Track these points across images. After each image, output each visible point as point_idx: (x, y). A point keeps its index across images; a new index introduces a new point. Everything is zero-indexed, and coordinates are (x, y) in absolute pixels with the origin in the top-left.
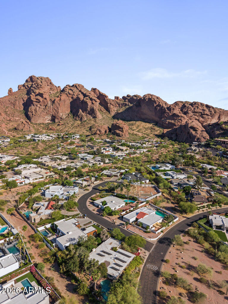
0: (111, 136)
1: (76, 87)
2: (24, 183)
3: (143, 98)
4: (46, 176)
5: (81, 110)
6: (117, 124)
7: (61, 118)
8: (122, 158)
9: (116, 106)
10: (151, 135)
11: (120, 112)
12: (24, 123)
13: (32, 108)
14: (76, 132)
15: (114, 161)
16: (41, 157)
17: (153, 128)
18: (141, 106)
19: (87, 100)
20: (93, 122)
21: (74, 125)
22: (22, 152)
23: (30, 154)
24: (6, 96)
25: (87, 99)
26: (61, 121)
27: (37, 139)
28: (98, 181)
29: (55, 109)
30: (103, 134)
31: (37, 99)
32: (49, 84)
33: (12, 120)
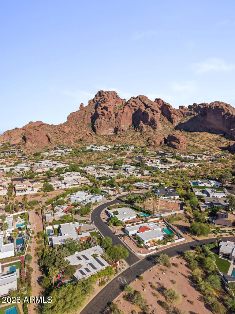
0: (166, 148)
1: (140, 99)
2: (60, 188)
3: (209, 107)
4: (82, 184)
5: (141, 122)
6: (173, 135)
7: (123, 130)
8: (164, 171)
9: (180, 116)
10: (216, 147)
11: (183, 122)
12: (88, 135)
13: (98, 121)
14: (134, 143)
15: (155, 173)
16: (87, 166)
17: (219, 140)
18: (206, 115)
19: (148, 112)
20: (152, 133)
21: (134, 137)
22: (76, 160)
23: (81, 163)
24: (78, 111)
25: (148, 110)
26: (122, 133)
27: (95, 149)
28: (126, 192)
29: (118, 121)
30: (158, 146)
31: (102, 113)
32: (115, 97)
33: (80, 132)
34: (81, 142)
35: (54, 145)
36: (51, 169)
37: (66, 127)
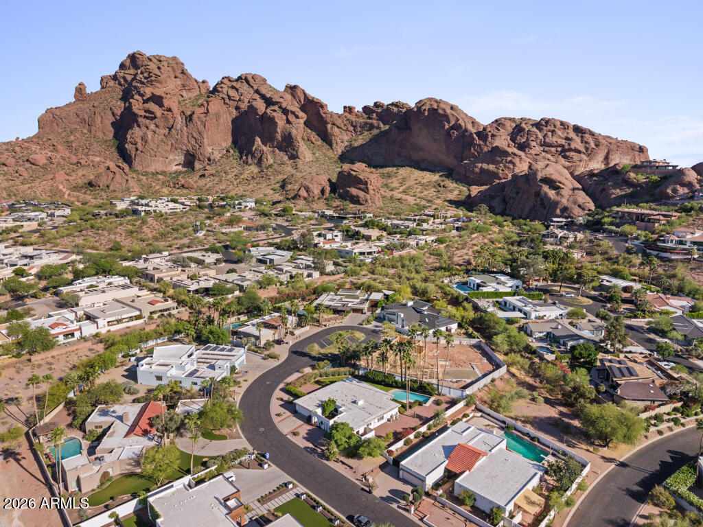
0: (337, 203)
1: (247, 82)
3: (415, 109)
4: (151, 313)
5: (258, 139)
6: (352, 172)
7: (209, 160)
8: (370, 260)
9: (347, 130)
10: (438, 201)
11: (356, 144)
12: (113, 170)
13: (136, 133)
14: (247, 193)
15: (350, 266)
16: (144, 256)
17: (442, 184)
18: (411, 129)
19: (275, 114)
20: (289, 169)
21: (242, 177)
22: (96, 241)
23: (116, 247)
24: (70, 103)
25: (275, 111)
26: (208, 167)
27: (144, 208)
28: (307, 328)
29: (195, 135)
30: (316, 198)
31: (147, 111)
32: (178, 73)
33: (83, 162)
34: (91, 191)
35: (4, 198)
36: (20, 273)
37: (34, 147)
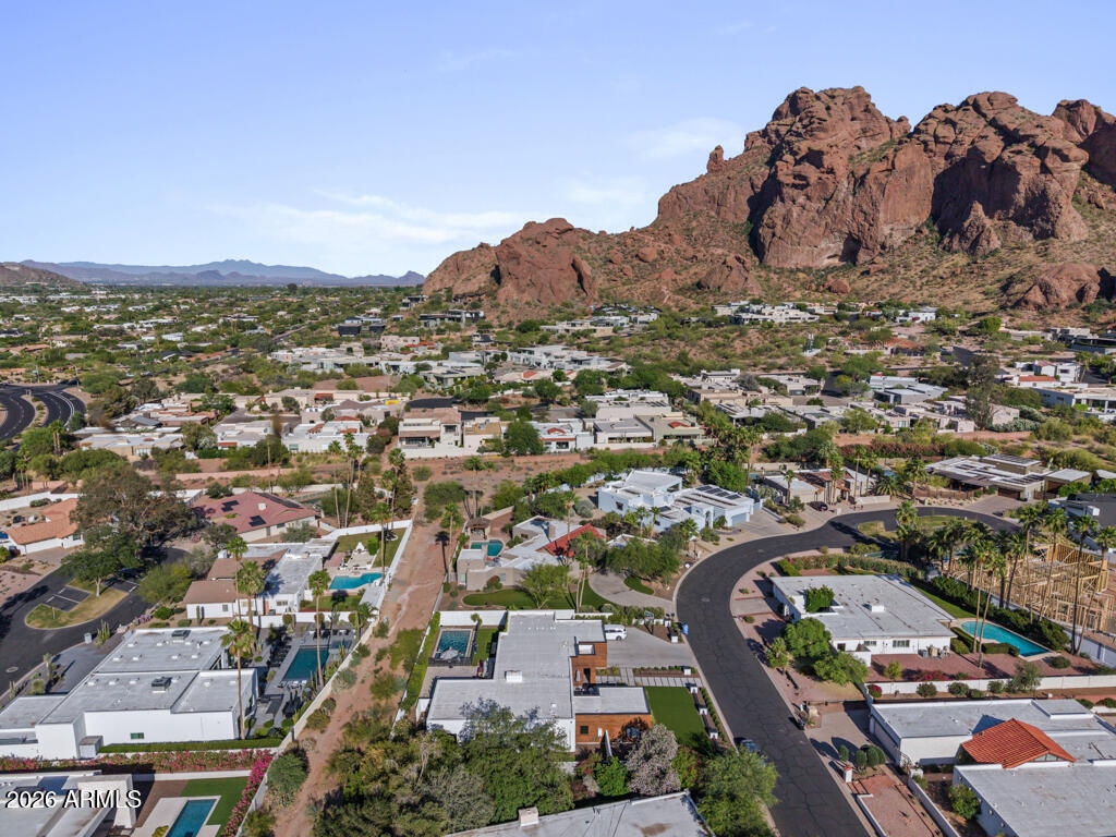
0: (1110, 316)
1: (976, 107)
2: (571, 444)
4: (665, 437)
5: (978, 208)
7: (883, 247)
12: (729, 264)
13: (779, 208)
14: (934, 300)
15: (1055, 422)
16: (704, 371)
21: (935, 273)
22: (664, 353)
23: (683, 361)
24: (701, 177)
26: (878, 259)
27: (750, 316)
29: (865, 207)
31: (798, 176)
32: (858, 113)
33: (700, 256)
34: (698, 294)
35: (595, 300)
36: (559, 376)
37: (649, 238)
